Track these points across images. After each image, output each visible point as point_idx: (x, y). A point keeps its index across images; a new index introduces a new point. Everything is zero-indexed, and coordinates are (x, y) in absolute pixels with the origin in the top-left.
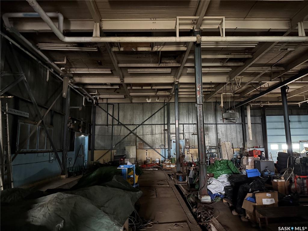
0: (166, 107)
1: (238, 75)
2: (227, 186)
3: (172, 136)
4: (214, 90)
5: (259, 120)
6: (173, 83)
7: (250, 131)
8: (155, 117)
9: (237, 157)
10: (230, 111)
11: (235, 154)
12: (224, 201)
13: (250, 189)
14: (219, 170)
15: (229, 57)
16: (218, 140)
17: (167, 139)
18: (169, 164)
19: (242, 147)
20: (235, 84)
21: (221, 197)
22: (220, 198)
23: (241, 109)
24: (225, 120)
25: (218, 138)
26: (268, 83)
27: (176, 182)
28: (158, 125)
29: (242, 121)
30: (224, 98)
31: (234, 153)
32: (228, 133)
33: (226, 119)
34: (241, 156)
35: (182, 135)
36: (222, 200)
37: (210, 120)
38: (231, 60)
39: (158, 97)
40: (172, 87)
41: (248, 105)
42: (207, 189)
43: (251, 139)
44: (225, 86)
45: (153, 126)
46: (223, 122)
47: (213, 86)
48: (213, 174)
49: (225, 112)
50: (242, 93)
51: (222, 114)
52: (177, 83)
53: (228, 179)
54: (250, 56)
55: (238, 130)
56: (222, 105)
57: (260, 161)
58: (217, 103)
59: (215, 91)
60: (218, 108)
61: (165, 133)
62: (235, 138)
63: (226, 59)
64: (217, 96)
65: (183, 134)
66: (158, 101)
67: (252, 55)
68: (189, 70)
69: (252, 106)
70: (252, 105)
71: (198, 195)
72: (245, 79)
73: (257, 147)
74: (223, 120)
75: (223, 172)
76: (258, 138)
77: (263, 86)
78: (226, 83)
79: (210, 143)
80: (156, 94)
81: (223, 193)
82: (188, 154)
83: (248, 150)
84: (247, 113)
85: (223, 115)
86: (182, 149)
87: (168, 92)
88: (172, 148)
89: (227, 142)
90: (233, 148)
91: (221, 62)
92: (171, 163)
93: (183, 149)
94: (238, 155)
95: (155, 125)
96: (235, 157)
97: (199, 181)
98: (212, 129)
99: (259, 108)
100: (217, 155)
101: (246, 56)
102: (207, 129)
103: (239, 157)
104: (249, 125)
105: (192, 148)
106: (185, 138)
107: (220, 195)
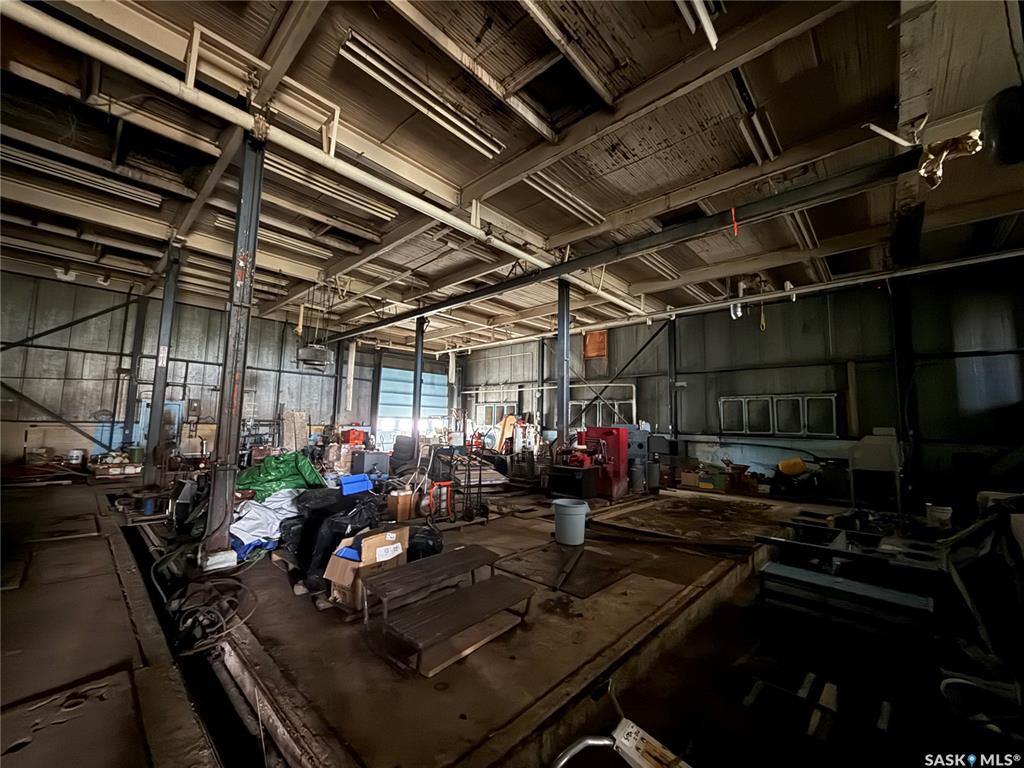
0: (133, 308)
1: (345, 271)
2: (288, 519)
3: (142, 388)
4: (286, 294)
5: (368, 373)
6: (164, 241)
7: (348, 393)
8: (85, 330)
9: (317, 442)
10: (317, 347)
11: (312, 438)
12: (275, 557)
13: (349, 527)
14: (271, 481)
15: (332, 223)
16: (279, 409)
17: (124, 397)
18: (121, 465)
19: (329, 423)
20: (335, 291)
21: (268, 547)
22: (263, 552)
23: (339, 348)
24: (301, 363)
25: (280, 401)
26: (397, 307)
27: (130, 519)
28: (96, 355)
29: (337, 372)
30: (306, 318)
31: (310, 436)
32: (303, 394)
33: (305, 362)
34: (326, 441)
35: (181, 389)
36: (269, 554)
37: (265, 360)
38: (334, 232)
39: (108, 273)
40: (160, 255)
41: (352, 340)
42: (230, 533)
43: (350, 408)
44: (311, 289)
45: (74, 355)
46: (298, 367)
47: (284, 283)
48: (254, 493)
49: (305, 346)
50: (345, 314)
51: (298, 350)
52: (178, 245)
53: (293, 500)
54: (376, 239)
55: (326, 387)
56: (300, 329)
57: (363, 454)
58: (287, 325)
59: (288, 297)
60: (290, 337)
61: (118, 379)
62: (316, 404)
63: (325, 225)
64: (291, 309)
65: (184, 386)
66: (105, 284)
67: (380, 237)
68: (222, 222)
69: (360, 344)
70: (360, 341)
71: (197, 553)
72: (357, 287)
73: (358, 425)
74: (298, 363)
75: (283, 484)
76: (362, 408)
77: (386, 309)
78: (315, 284)
79: (258, 413)
80: (96, 262)
81: (275, 537)
82: (190, 436)
83: (340, 430)
84: (348, 356)
85: (300, 351)
86: (174, 424)
87: (146, 266)
88: (137, 422)
89: (300, 411)
90: (309, 425)
91: (310, 230)
92: (127, 461)
93: (176, 426)
94: (319, 438)
95: (82, 354)
96: (311, 443)
97: (205, 514)
98: (266, 381)
99: (372, 350)
100: (270, 439)
101: (369, 236)
102: (255, 380)
103: (320, 443)
104: (350, 380)
105: (207, 423)
106: (186, 398)
107: (267, 544)
